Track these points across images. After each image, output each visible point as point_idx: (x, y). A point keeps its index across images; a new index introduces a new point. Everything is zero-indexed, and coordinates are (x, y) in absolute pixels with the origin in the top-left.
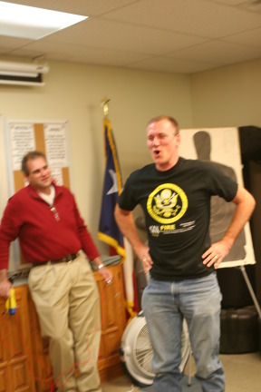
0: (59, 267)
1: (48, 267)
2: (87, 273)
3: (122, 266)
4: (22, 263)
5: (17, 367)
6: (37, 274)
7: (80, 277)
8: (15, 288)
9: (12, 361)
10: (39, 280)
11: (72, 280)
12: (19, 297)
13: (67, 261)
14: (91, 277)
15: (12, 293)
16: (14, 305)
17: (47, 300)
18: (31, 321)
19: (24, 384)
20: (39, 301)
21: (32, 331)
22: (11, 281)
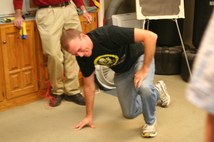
0: (57, 10)
1: (50, 9)
2: (75, 16)
3: (97, 13)
4: (31, 7)
5: (26, 73)
6: (42, 13)
7: (70, 18)
8: (26, 22)
9: (23, 69)
10: (44, 18)
11: (65, 19)
12: (28, 28)
13: (62, 6)
14: (77, 18)
15: (24, 25)
16: (25, 33)
17: (47, 31)
18: (36, 44)
19: (30, 84)
20: (42, 31)
21: (36, 51)
22: (23, 17)
